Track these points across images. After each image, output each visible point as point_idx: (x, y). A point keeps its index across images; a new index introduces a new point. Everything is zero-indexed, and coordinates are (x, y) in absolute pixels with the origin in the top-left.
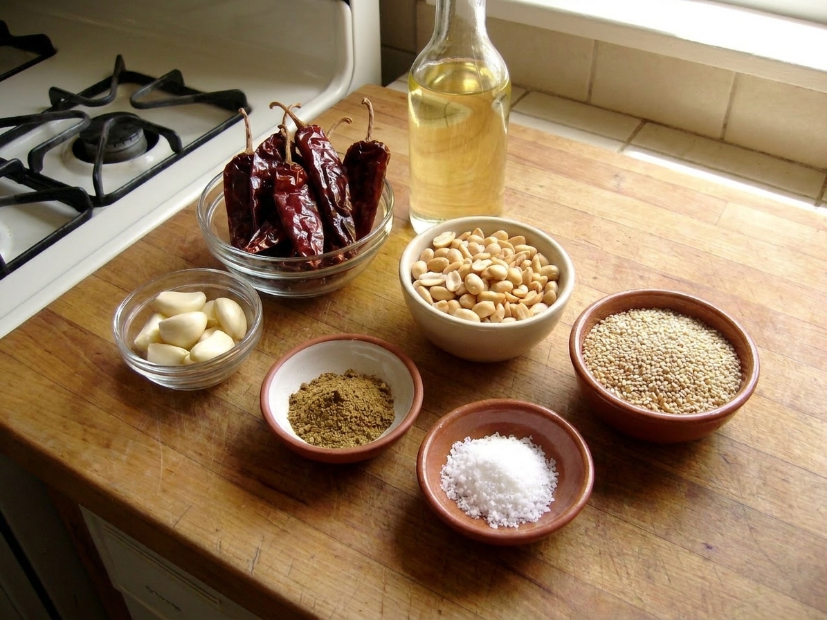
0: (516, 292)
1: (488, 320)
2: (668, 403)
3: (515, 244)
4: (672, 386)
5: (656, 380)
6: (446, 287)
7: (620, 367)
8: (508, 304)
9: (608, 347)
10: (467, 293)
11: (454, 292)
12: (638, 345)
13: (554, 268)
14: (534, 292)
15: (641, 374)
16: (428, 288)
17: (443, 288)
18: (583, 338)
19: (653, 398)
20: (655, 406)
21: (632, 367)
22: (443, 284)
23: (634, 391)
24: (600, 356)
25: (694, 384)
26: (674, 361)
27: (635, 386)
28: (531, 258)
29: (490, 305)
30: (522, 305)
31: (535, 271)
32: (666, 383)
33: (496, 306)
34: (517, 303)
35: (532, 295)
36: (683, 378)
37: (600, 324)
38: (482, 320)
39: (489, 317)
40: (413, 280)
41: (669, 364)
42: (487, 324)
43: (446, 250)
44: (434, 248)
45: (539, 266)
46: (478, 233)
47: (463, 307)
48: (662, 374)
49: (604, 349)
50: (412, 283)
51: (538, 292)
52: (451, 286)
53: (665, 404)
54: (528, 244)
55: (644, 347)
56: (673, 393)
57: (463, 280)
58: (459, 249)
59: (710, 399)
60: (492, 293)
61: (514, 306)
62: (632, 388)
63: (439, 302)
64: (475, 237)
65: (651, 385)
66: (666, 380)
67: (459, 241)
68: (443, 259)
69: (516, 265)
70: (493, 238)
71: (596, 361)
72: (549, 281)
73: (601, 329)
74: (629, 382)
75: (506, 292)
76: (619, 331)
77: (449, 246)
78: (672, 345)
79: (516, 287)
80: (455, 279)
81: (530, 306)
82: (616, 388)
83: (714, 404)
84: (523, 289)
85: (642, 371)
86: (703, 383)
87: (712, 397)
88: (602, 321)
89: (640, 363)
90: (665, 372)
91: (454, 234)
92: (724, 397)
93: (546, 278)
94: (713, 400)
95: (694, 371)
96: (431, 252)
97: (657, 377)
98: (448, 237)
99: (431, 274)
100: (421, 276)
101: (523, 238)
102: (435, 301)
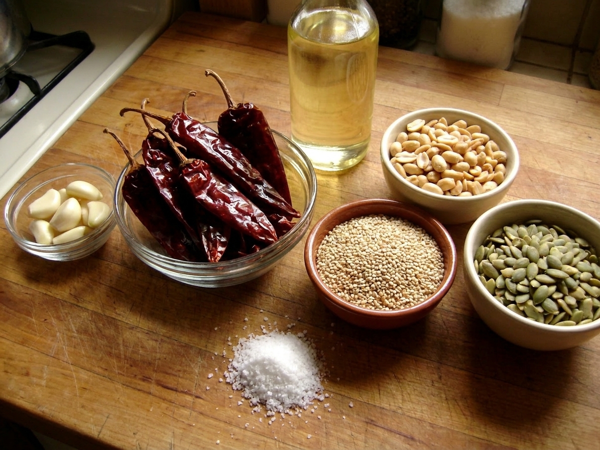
0: (472, 171)
1: (448, 193)
2: (387, 299)
3: (472, 132)
4: (390, 285)
5: (376, 281)
6: (417, 165)
7: (347, 273)
8: (465, 181)
9: (336, 256)
10: (433, 170)
11: (423, 170)
12: (360, 253)
13: (503, 154)
14: (486, 172)
15: (364, 278)
16: (402, 164)
17: (414, 166)
18: (316, 248)
19: (375, 297)
20: (377, 303)
21: (356, 272)
22: (415, 162)
23: (359, 292)
24: (330, 265)
25: (407, 280)
26: (389, 263)
27: (360, 288)
28: (484, 144)
29: (451, 181)
30: (476, 183)
31: (487, 154)
32: (384, 282)
33: (456, 182)
34: (473, 180)
35: (484, 175)
36: (398, 277)
37: (328, 235)
38: (445, 194)
39: (449, 191)
40: (391, 157)
41: (386, 266)
42: (448, 197)
43: (417, 135)
44: (408, 132)
45: (491, 152)
46: (442, 122)
47: (430, 181)
48: (381, 275)
49: (333, 257)
50: (390, 159)
51: (489, 172)
52: (421, 164)
53: (386, 300)
54: (482, 132)
55: (364, 253)
56: (391, 290)
57: (430, 159)
58: (428, 133)
59: (421, 291)
60: (452, 172)
61: (470, 183)
62: (358, 290)
63: (412, 176)
64: (441, 125)
65: (373, 286)
66: (384, 279)
67: (427, 128)
68: (415, 142)
69: (473, 150)
70: (454, 126)
71: (328, 269)
72: (499, 163)
73: (330, 240)
74: (355, 285)
75: (464, 172)
76: (344, 240)
77: (420, 131)
78: (387, 249)
79: (472, 168)
80: (424, 158)
81: (482, 183)
82: (346, 291)
83: (424, 294)
84: (478, 169)
85: (364, 274)
86: (414, 278)
87: (423, 289)
88: (330, 232)
89: (363, 268)
90: (383, 273)
91: (424, 122)
92: (432, 287)
93: (496, 161)
94: (424, 291)
95: (406, 269)
96: (404, 135)
97: (377, 279)
98: (418, 124)
99: (405, 153)
100: (397, 155)
101: (478, 127)
102: (408, 175)
